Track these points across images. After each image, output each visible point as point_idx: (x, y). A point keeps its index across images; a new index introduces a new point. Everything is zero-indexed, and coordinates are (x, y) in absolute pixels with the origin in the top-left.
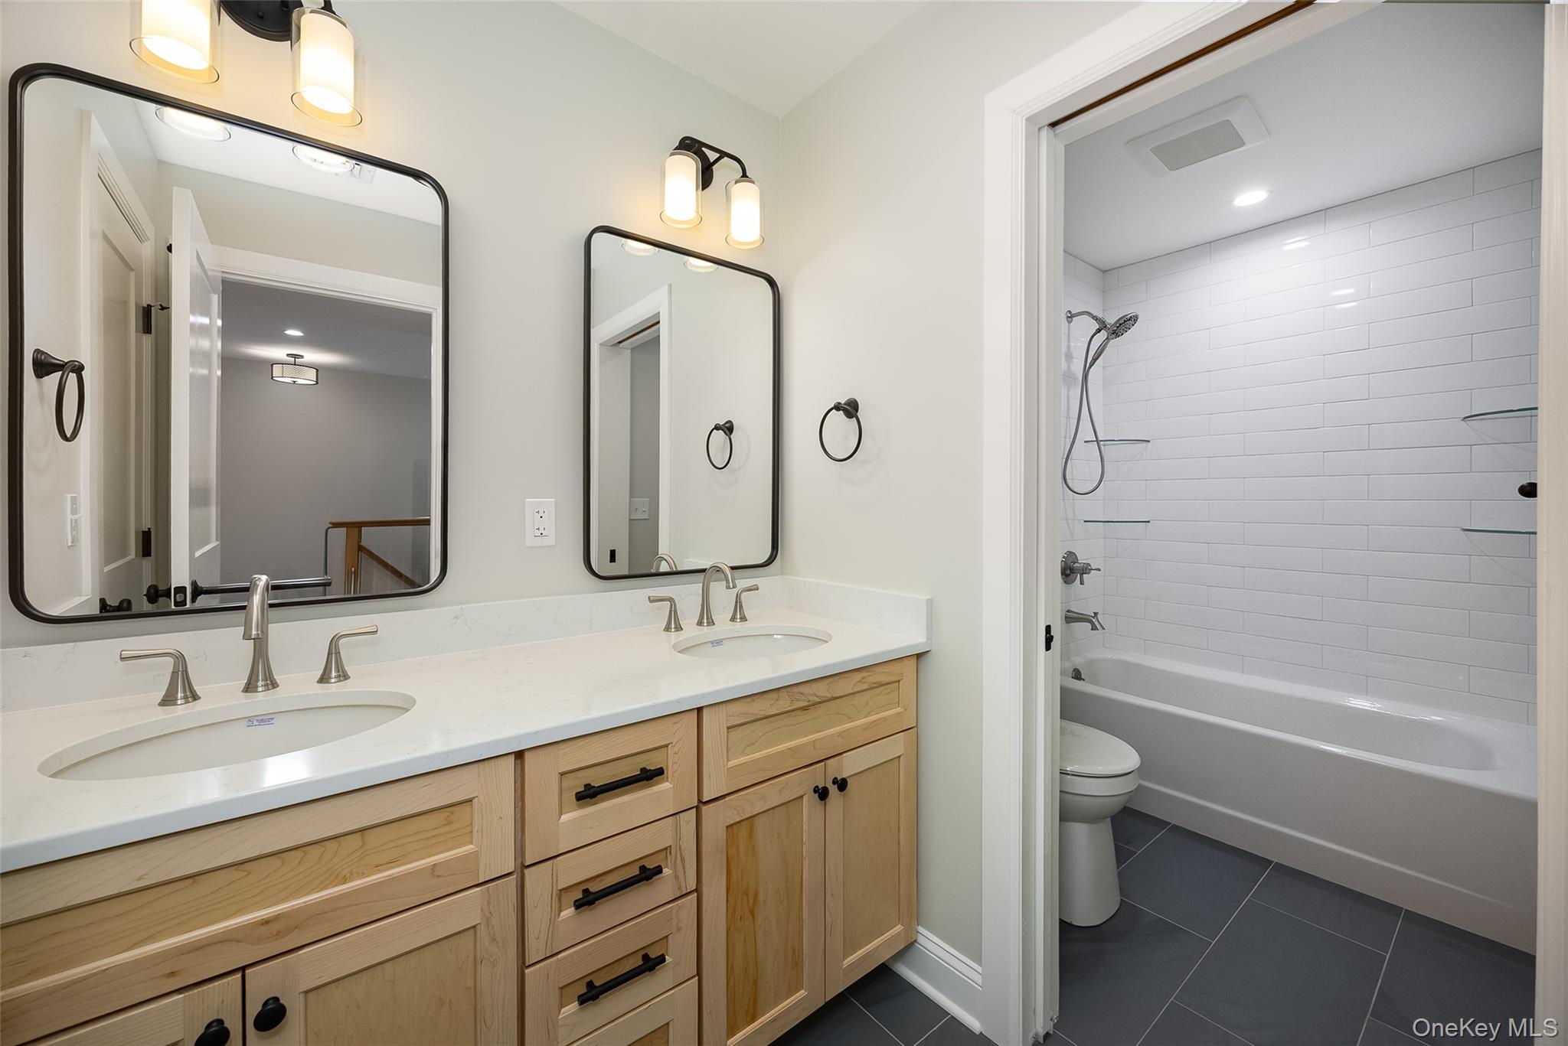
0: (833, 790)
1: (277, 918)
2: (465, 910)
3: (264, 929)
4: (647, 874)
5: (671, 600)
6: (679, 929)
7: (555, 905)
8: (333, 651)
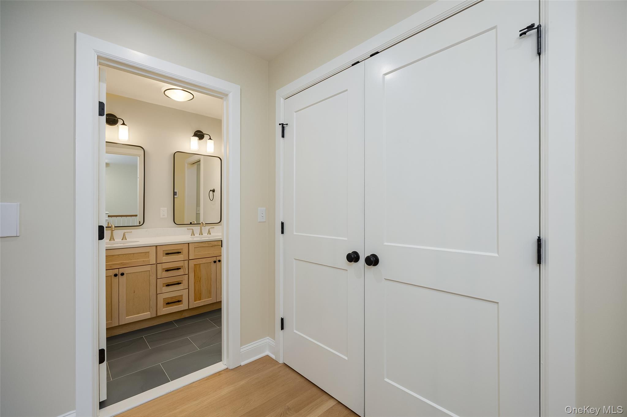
0: (217, 262)
1: (123, 263)
2: (148, 268)
3: (121, 264)
4: (178, 269)
5: (192, 229)
6: (184, 280)
7: (162, 271)
8: (124, 235)
